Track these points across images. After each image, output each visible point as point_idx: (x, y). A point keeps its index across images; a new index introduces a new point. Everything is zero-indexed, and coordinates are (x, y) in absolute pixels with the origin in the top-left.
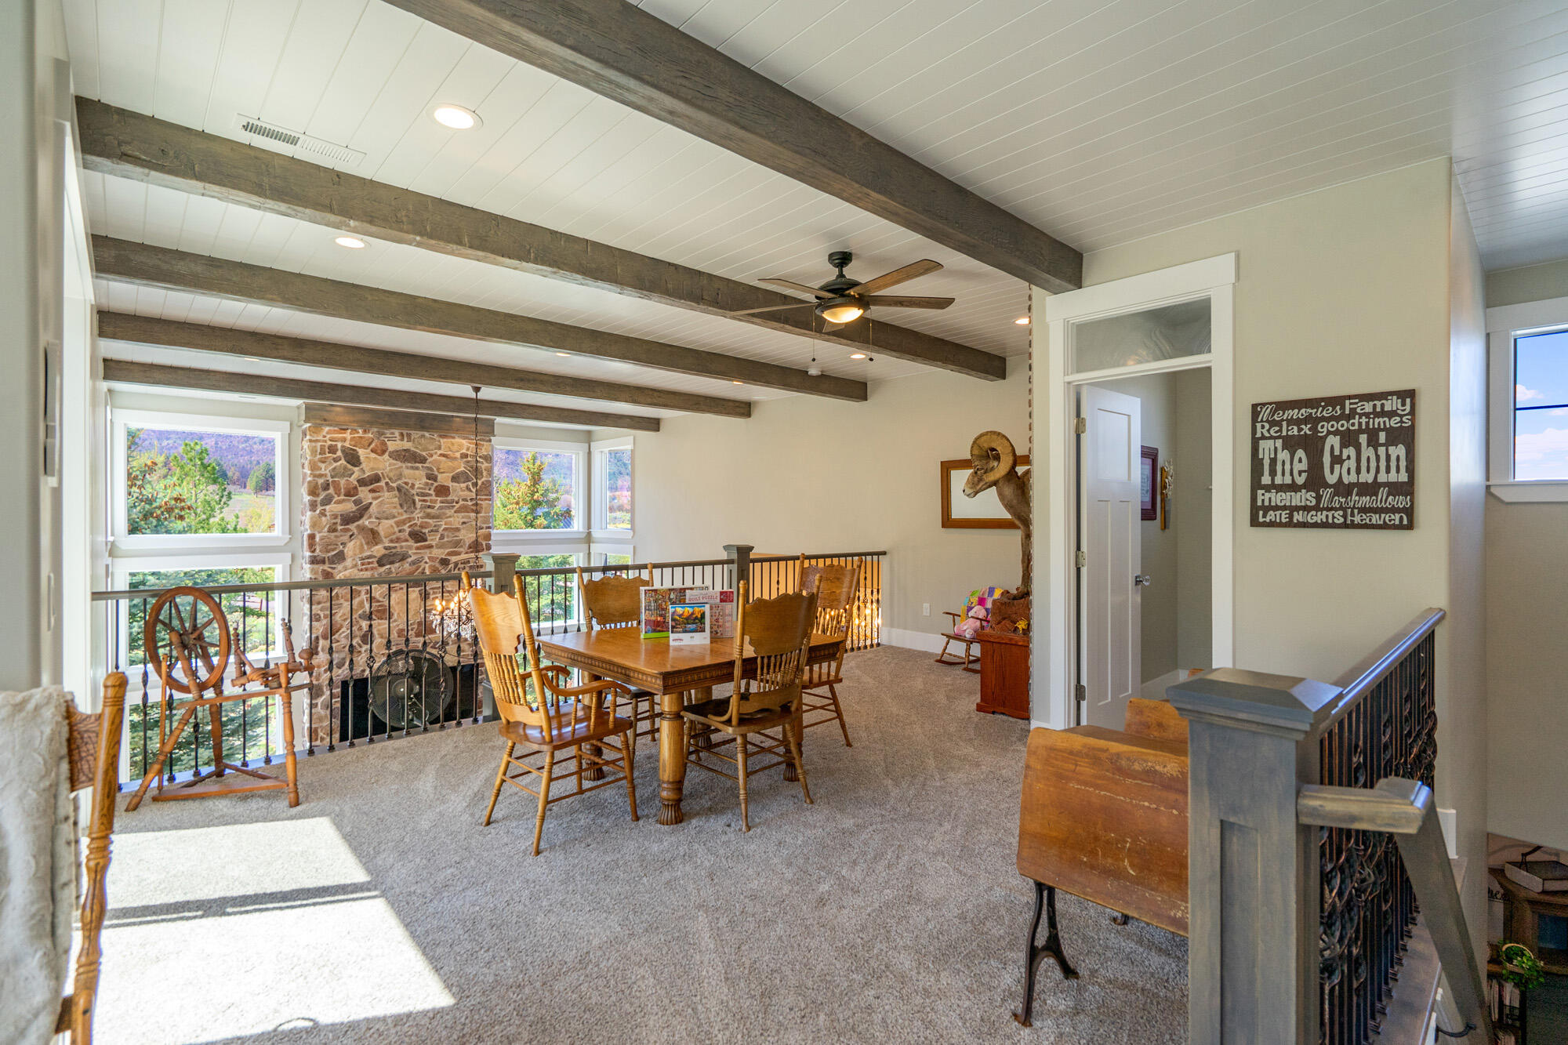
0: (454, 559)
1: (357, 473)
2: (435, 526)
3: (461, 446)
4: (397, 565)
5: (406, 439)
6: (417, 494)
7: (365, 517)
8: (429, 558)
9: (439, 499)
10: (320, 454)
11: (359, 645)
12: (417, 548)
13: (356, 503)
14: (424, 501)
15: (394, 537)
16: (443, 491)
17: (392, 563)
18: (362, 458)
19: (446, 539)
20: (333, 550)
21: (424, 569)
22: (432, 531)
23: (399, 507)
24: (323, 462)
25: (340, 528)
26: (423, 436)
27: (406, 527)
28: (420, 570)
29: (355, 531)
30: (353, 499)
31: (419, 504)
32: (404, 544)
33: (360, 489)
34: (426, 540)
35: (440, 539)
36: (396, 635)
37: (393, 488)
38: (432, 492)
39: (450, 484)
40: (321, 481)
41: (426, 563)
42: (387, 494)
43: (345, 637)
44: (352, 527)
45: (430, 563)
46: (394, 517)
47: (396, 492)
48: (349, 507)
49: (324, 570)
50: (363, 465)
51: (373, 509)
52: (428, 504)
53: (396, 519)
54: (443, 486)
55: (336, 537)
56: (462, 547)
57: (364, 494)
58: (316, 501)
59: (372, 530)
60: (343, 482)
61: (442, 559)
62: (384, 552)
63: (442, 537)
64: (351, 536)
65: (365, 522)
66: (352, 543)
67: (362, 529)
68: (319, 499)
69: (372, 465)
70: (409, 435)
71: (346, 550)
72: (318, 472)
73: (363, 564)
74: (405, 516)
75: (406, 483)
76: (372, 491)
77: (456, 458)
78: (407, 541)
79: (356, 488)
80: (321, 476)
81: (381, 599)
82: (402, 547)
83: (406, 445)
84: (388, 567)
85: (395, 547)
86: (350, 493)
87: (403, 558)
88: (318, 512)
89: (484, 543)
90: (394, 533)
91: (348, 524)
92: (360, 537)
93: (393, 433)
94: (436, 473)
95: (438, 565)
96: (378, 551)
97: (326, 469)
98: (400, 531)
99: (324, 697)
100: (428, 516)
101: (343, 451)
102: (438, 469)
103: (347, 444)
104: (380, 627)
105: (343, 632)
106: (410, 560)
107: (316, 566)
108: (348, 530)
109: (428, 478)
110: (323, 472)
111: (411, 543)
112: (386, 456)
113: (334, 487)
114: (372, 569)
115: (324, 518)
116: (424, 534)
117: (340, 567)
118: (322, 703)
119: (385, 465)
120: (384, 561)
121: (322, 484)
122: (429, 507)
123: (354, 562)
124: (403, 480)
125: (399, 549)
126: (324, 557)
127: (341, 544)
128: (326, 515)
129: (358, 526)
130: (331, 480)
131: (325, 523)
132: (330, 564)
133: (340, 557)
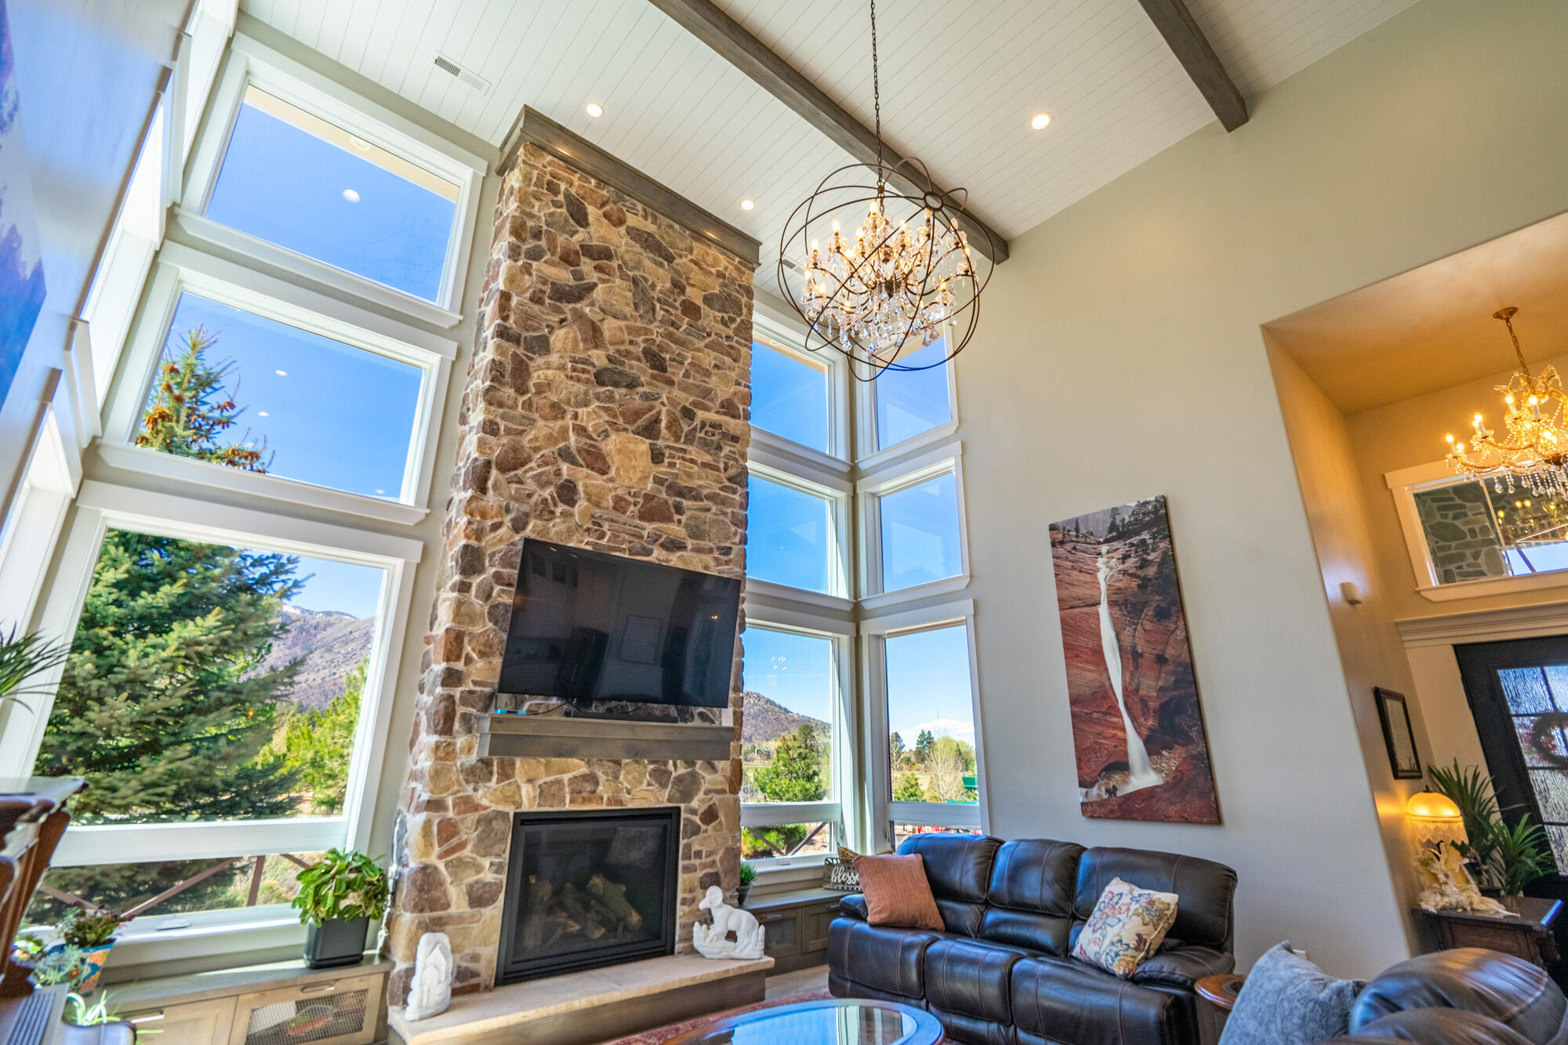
0: (700, 414)
1: (581, 235)
2: (679, 355)
3: (716, 260)
4: (623, 391)
5: (650, 219)
6: (659, 300)
7: (586, 301)
8: (668, 398)
9: (687, 319)
10: (536, 185)
11: (552, 498)
12: (653, 377)
13: (574, 273)
14: (667, 311)
15: (622, 348)
16: (690, 309)
17: (616, 385)
18: (591, 218)
19: (691, 381)
20: (535, 329)
21: (659, 413)
22: (674, 360)
23: (632, 305)
24: (539, 199)
25: (547, 301)
26: (671, 227)
27: (640, 339)
28: (654, 412)
29: (569, 317)
30: (572, 268)
31: (660, 314)
32: (635, 363)
33: (583, 258)
34: (666, 371)
35: (684, 377)
36: (611, 504)
37: (628, 276)
38: (677, 304)
39: (702, 306)
40: (530, 223)
41: (663, 404)
42: (618, 281)
43: (533, 477)
44: (567, 308)
45: (669, 408)
46: (625, 318)
47: (631, 286)
48: (565, 276)
49: (515, 355)
50: (592, 229)
51: (599, 293)
52: (672, 319)
53: (627, 323)
54: (692, 304)
55: (541, 312)
56: (712, 400)
57: (587, 265)
58: (519, 247)
59: (593, 323)
60: (561, 239)
61: (684, 408)
62: (605, 362)
63: (687, 375)
64: (562, 321)
65: (585, 308)
66: (563, 331)
67: (579, 316)
68: (525, 247)
69: (603, 231)
70: (654, 218)
71: (552, 339)
72: (528, 210)
73: (574, 370)
74: (640, 324)
75: (646, 280)
76: (598, 268)
77: (710, 273)
78: (639, 360)
80: (532, 216)
81: (594, 436)
82: (631, 367)
83: (651, 228)
84: (610, 388)
85: (622, 364)
86: (568, 259)
87: (632, 384)
88: (520, 263)
89: (741, 407)
90: (623, 343)
91: (560, 300)
92: (575, 327)
93: (634, 205)
94: (685, 283)
95: (678, 414)
96: (598, 357)
97: (541, 211)
98: (631, 342)
99: (484, 576)
100: (670, 336)
101: (567, 196)
102: (687, 279)
103: (573, 191)
104: (587, 481)
105: (531, 469)
106: (641, 390)
107: (506, 344)
108: (560, 310)
109: (674, 284)
110: (535, 212)
111: (645, 365)
112: (622, 230)
113: (547, 240)
114: (587, 381)
115: (527, 278)
116: (664, 359)
117: (540, 360)
118: (479, 585)
119: (618, 240)
120: (606, 378)
121: (531, 228)
122: (673, 324)
123: (563, 362)
124: (641, 273)
125: (627, 369)
126: (520, 335)
127: (548, 326)
128: (530, 274)
129: (574, 310)
130: (545, 228)
131: (527, 285)
132: (526, 349)
133: (542, 345)
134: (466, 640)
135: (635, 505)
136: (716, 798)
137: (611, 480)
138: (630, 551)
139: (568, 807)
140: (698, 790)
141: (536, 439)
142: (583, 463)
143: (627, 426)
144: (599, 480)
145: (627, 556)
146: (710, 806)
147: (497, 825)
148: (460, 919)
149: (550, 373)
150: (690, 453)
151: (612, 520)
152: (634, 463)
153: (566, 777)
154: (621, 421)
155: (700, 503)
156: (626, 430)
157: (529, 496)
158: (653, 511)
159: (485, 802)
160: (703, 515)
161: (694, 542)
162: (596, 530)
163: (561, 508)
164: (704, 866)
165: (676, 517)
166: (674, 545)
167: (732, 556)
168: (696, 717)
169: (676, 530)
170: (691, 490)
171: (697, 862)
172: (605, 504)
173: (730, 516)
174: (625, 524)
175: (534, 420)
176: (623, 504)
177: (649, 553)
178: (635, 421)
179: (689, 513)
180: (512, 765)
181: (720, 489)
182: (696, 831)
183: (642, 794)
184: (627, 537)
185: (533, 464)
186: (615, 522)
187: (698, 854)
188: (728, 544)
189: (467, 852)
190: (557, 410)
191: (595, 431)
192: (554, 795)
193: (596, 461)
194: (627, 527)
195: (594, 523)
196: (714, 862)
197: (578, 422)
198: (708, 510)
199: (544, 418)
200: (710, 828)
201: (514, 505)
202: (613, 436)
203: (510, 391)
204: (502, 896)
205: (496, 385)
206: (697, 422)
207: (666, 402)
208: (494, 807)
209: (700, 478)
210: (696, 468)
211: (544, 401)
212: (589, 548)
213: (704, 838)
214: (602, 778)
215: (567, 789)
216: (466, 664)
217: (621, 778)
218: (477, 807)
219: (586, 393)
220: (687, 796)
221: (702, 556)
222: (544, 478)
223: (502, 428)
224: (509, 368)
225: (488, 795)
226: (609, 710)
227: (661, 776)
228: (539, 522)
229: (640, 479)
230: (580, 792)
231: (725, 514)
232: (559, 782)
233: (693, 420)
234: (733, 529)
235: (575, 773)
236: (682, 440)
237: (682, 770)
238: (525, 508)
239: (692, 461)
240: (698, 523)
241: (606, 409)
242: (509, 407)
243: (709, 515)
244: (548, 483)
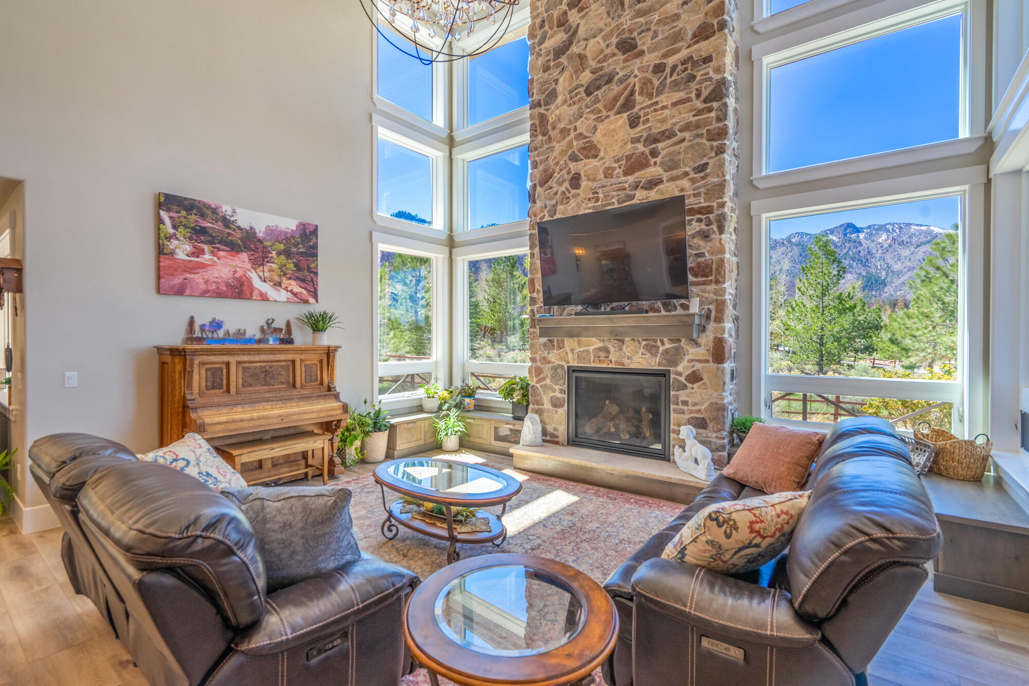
0: (671, 61)
2: (646, 24)
4: (604, 89)
7: (575, 43)
8: (639, 69)
11: (567, 189)
12: (626, 60)
13: (566, 30)
15: (601, 56)
17: (599, 88)
19: (660, 37)
20: (548, 89)
21: (633, 86)
22: (642, 31)
23: (605, 16)
25: (552, 64)
27: (614, 38)
28: (629, 89)
29: (566, 63)
30: (564, 27)
32: (611, 61)
33: (568, 12)
34: (636, 47)
35: (652, 39)
36: (602, 175)
40: (538, 21)
41: (636, 76)
42: (594, 7)
43: (556, 182)
44: (564, 58)
46: (601, 32)
48: (561, 38)
49: (540, 114)
51: (581, 31)
53: (603, 34)
55: (550, 75)
56: (682, 39)
57: (572, 16)
58: (535, 43)
59: (580, 55)
60: (555, 13)
61: (655, 66)
62: (590, 77)
63: (655, 36)
64: (563, 69)
65: (574, 49)
66: (564, 76)
67: (571, 58)
71: (557, 89)
72: (536, 13)
73: (571, 98)
74: (613, 25)
76: (579, 11)
78: (614, 55)
79: (565, 13)
80: (538, 16)
81: (588, 135)
82: (609, 66)
84: (596, 93)
85: (602, 68)
86: (561, 23)
87: (610, 79)
88: (536, 53)
89: (715, 23)
90: (601, 52)
91: (559, 57)
92: (570, 68)
95: (649, 75)
96: (586, 77)
97: (542, 7)
98: (607, 46)
104: (587, 168)
105: (555, 177)
106: (617, 78)
107: (535, 111)
108: (560, 64)
110: (539, 10)
111: (619, 56)
113: (548, 22)
114: (580, 100)
115: (540, 59)
116: (634, 39)
117: (553, 107)
120: (592, 88)
121: (539, 24)
123: (564, 98)
125: (606, 70)
126: (540, 101)
127: (554, 82)
128: (541, 56)
129: (568, 57)
130: (546, 16)
131: (540, 65)
132: (545, 105)
133: (553, 96)
134: (536, 281)
135: (620, 168)
136: (698, 366)
137: (602, 159)
138: (618, 201)
139: (592, 365)
140: (682, 359)
141: (555, 158)
142: (581, 157)
143: (609, 113)
144: (594, 163)
145: (617, 206)
146: (694, 371)
147: (559, 371)
148: (548, 411)
149: (557, 112)
150: (662, 102)
151: (603, 187)
152: (616, 137)
153: (591, 348)
154: (604, 113)
155: (674, 140)
156: (608, 117)
157: (556, 194)
158: (634, 164)
159: (553, 360)
160: (677, 147)
161: (669, 174)
162: (593, 198)
163: (573, 191)
164: (691, 412)
165: (652, 161)
166: (653, 183)
167: (708, 171)
168: (679, 307)
169: (653, 171)
170: (663, 133)
171: (685, 408)
172: (598, 177)
173: (705, 135)
174: (611, 185)
175: (553, 147)
176: (610, 171)
177: (633, 196)
178: (614, 105)
179: (663, 153)
180: (563, 342)
181: (694, 116)
182: (685, 387)
183: (638, 360)
184: (614, 193)
185: (556, 174)
186: (606, 186)
187: (685, 403)
188: (705, 161)
189: (548, 381)
190: (565, 132)
191: (587, 131)
192: (584, 358)
193: (590, 150)
194: (614, 186)
195: (593, 193)
196: (700, 410)
197: (578, 132)
198: (683, 140)
199: (558, 142)
200: (695, 386)
201: (548, 202)
202: (601, 127)
203: (540, 138)
204: (566, 405)
205: (533, 139)
206: (668, 70)
207: (638, 73)
208: (557, 363)
209: (673, 117)
210: (667, 112)
211: (557, 131)
212: (591, 211)
213: (691, 393)
214: (612, 350)
215: (592, 356)
217: (624, 350)
218: (549, 362)
219: (580, 108)
220: (675, 363)
221: (679, 182)
222: (561, 179)
223: (539, 162)
224: (537, 124)
225: (553, 356)
226: (612, 309)
227: (651, 349)
228: (562, 207)
229: (622, 147)
230: (599, 357)
231: (698, 136)
232: (588, 351)
233: (664, 71)
234: (708, 144)
235: (595, 346)
236: (655, 95)
237: (668, 345)
238: (554, 202)
239: (664, 108)
240: (672, 157)
241: (592, 112)
242: (541, 148)
243: (685, 144)
244: (564, 181)
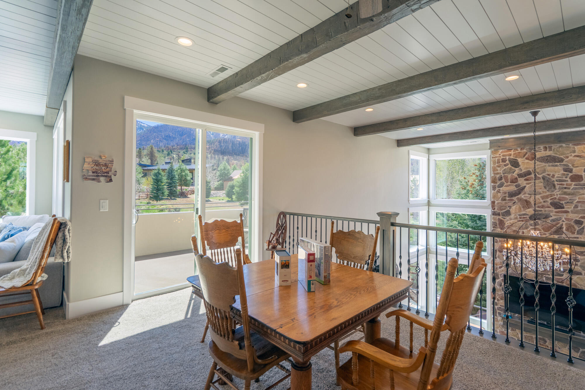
1: (517, 171)
2: (570, 200)
4: (543, 220)
5: (548, 150)
6: (557, 181)
7: (522, 193)
8: (565, 219)
9: (574, 183)
10: (497, 163)
12: (556, 212)
13: (516, 186)
14: (562, 185)
15: (540, 205)
16: (576, 178)
17: (539, 219)
18: (520, 163)
19: (579, 208)
20: (504, 209)
21: (562, 225)
22: (568, 202)
23: (544, 188)
24: (499, 167)
25: (507, 198)
26: (561, 146)
27: (548, 200)
29: (516, 201)
30: (515, 184)
31: (557, 187)
32: (547, 209)
33: (519, 179)
34: (563, 208)
35: (574, 208)
37: (539, 178)
38: (568, 179)
39: (583, 174)
40: (498, 176)
42: (535, 181)
44: (515, 198)
45: (567, 222)
46: (540, 194)
47: (542, 180)
48: (513, 188)
49: (499, 219)
50: (521, 167)
51: (527, 189)
52: (565, 186)
53: (541, 195)
54: (577, 175)
55: (506, 203)
57: (521, 181)
58: (495, 186)
59: (526, 201)
60: (509, 176)
61: (576, 220)
62: (533, 212)
63: (576, 206)
64: (514, 203)
65: (522, 196)
66: (515, 206)
67: (520, 200)
68: (497, 185)
69: (525, 166)
70: (550, 148)
71: (511, 210)
72: (496, 172)
73: (520, 218)
74: (548, 193)
75: (549, 175)
76: (526, 180)
78: (549, 207)
79: (516, 178)
80: (498, 174)
82: (545, 211)
83: (548, 153)
84: (537, 220)
85: (541, 211)
86: (514, 181)
87: (547, 217)
88: (496, 191)
90: (540, 203)
91: (512, 197)
92: (519, 204)
93: (539, 148)
94: (572, 167)
95: (572, 223)
96: (529, 212)
97: (500, 170)
98: (544, 202)
99: (499, 280)
100: (565, 193)
101: (509, 161)
102: (573, 165)
103: (512, 157)
106: (551, 218)
107: (495, 216)
108: (513, 200)
109: (565, 170)
110: (499, 172)
111: (552, 209)
112: (535, 161)
113: (505, 179)
114: (526, 220)
115: (499, 194)
116: (562, 204)
117: (508, 218)
118: (498, 282)
119: (534, 165)
120: (534, 218)
121: (498, 178)
122: (566, 188)
123: (516, 217)
124: (547, 173)
125: (543, 212)
126: (499, 213)
127: (508, 207)
128: (500, 193)
129: (518, 199)
130: (503, 175)
131: (500, 196)
132: (502, 216)
133: (508, 213)
134: (497, 295)
143: (546, 233)
149: (512, 221)
150: (580, 238)
154: (542, 231)
165: (574, 263)
166: (574, 273)
169: (574, 267)
170: (581, 252)
177: (561, 275)
178: (549, 230)
207: (565, 220)
211: (511, 230)
216: (497, 301)
219: (526, 225)
223: (498, 241)
224: (498, 223)
233: (582, 224)
236: (576, 233)
241: (534, 229)
